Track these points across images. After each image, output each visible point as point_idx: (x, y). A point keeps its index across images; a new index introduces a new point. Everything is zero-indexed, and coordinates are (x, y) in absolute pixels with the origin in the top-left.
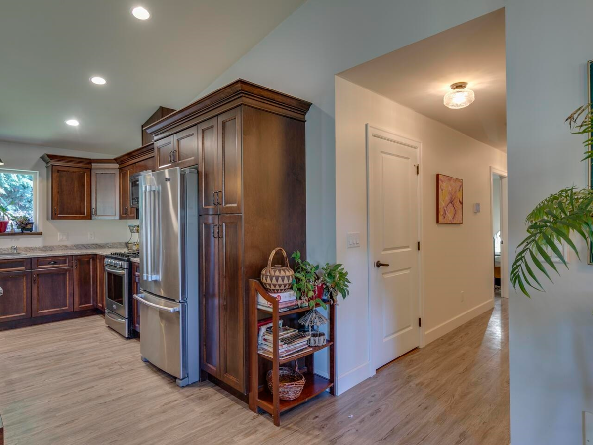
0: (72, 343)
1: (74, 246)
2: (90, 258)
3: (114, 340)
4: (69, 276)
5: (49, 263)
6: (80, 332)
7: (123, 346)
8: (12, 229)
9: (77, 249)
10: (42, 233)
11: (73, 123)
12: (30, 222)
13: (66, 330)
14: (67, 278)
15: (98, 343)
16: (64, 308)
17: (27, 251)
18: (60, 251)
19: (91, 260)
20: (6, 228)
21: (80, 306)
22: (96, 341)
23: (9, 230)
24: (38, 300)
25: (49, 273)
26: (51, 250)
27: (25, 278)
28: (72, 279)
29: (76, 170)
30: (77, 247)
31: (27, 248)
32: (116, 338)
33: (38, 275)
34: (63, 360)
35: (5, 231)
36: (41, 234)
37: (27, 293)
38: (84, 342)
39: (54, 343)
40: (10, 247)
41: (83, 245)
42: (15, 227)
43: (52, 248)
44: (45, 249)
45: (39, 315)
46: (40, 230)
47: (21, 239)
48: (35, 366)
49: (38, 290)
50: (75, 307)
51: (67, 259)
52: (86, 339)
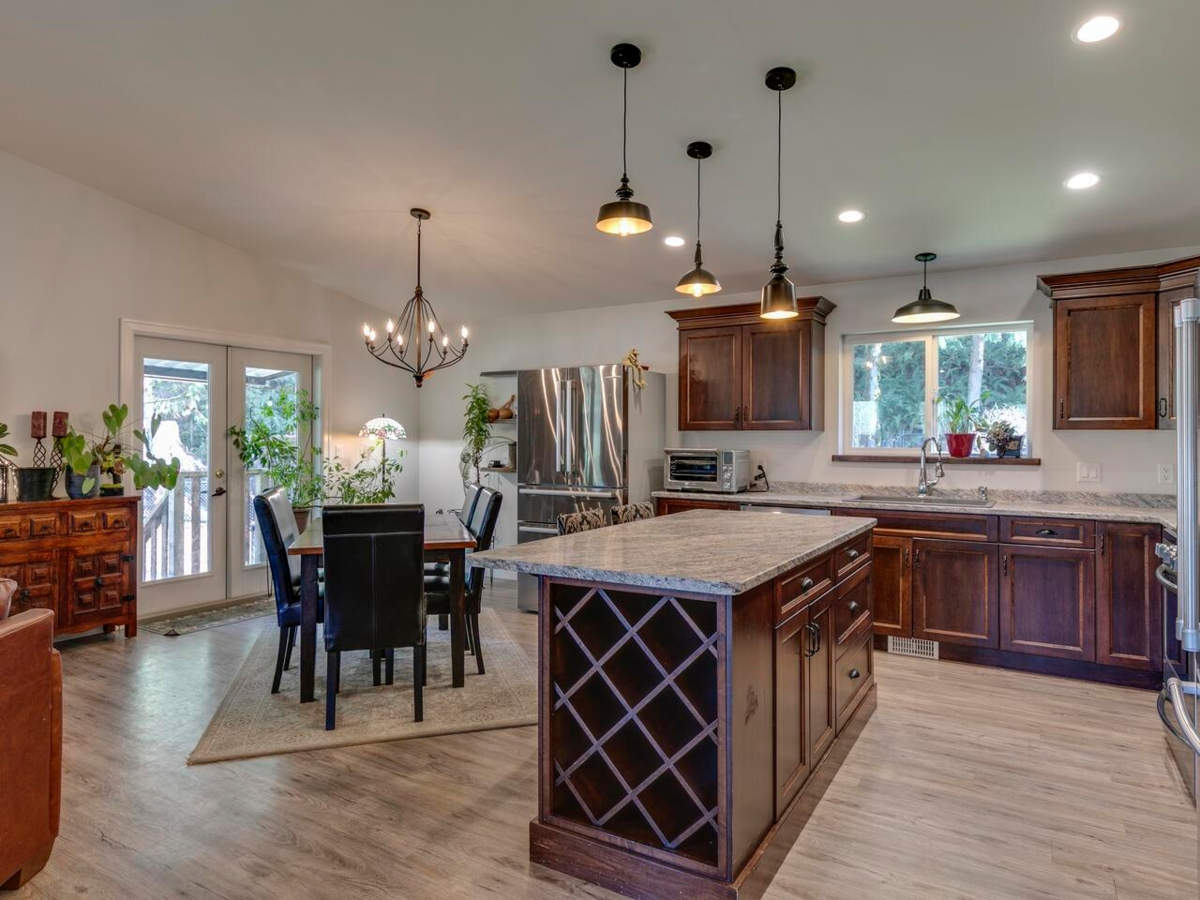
0: (1047, 747)
1: (1117, 497)
2: (1144, 535)
3: (1158, 792)
4: (1085, 571)
5: (1037, 533)
6: (1088, 724)
7: (1173, 824)
8: (983, 450)
9: (1123, 504)
10: (1040, 460)
11: (1083, 181)
12: (1015, 434)
13: (1060, 708)
14: (1081, 575)
15: (1107, 779)
16: (1071, 648)
17: (1008, 499)
18: (1082, 506)
19: (1147, 539)
20: (970, 448)
21: (1114, 655)
22: (1107, 771)
23: (975, 452)
24: (1013, 613)
25: (1038, 557)
26: (1060, 503)
27: (986, 559)
28: (1091, 580)
29: (1115, 301)
30: (1125, 499)
31: (1008, 491)
32: (1170, 788)
33: (1013, 556)
34: (996, 783)
35: (968, 454)
36: (1038, 463)
37: (989, 591)
38: (1076, 757)
39: (1010, 727)
40: (977, 487)
41: (1140, 497)
42: (986, 446)
43: (1061, 498)
44: (1047, 497)
45: (1014, 649)
46: (1036, 456)
47: (998, 473)
48: (933, 771)
49: (1012, 591)
50: (1100, 653)
51: (1081, 528)
52: (1086, 752)
